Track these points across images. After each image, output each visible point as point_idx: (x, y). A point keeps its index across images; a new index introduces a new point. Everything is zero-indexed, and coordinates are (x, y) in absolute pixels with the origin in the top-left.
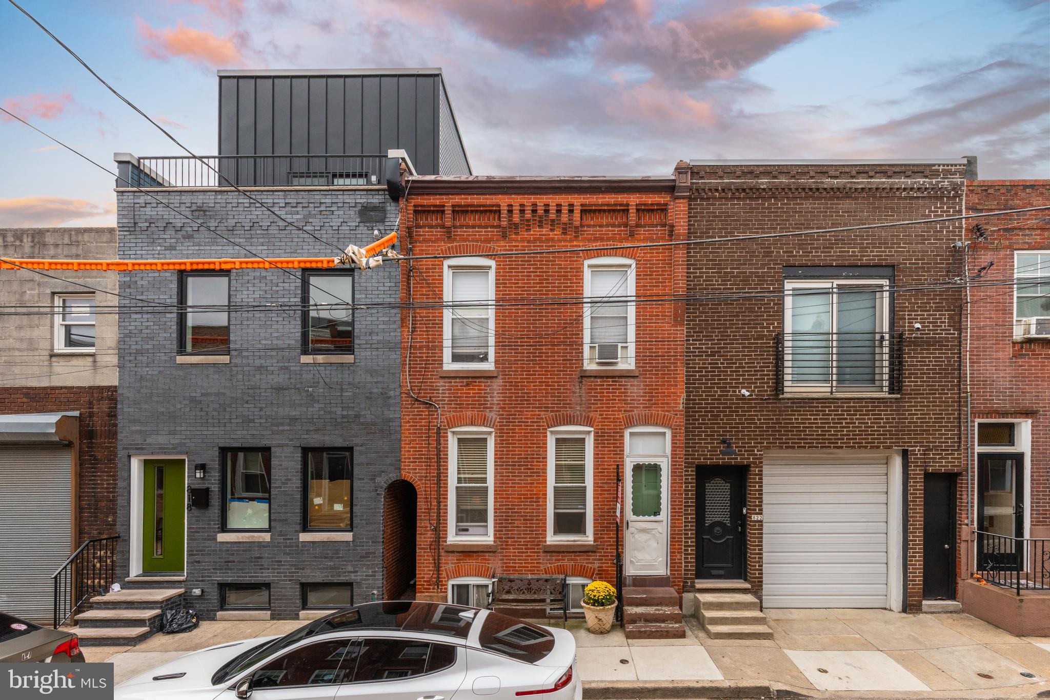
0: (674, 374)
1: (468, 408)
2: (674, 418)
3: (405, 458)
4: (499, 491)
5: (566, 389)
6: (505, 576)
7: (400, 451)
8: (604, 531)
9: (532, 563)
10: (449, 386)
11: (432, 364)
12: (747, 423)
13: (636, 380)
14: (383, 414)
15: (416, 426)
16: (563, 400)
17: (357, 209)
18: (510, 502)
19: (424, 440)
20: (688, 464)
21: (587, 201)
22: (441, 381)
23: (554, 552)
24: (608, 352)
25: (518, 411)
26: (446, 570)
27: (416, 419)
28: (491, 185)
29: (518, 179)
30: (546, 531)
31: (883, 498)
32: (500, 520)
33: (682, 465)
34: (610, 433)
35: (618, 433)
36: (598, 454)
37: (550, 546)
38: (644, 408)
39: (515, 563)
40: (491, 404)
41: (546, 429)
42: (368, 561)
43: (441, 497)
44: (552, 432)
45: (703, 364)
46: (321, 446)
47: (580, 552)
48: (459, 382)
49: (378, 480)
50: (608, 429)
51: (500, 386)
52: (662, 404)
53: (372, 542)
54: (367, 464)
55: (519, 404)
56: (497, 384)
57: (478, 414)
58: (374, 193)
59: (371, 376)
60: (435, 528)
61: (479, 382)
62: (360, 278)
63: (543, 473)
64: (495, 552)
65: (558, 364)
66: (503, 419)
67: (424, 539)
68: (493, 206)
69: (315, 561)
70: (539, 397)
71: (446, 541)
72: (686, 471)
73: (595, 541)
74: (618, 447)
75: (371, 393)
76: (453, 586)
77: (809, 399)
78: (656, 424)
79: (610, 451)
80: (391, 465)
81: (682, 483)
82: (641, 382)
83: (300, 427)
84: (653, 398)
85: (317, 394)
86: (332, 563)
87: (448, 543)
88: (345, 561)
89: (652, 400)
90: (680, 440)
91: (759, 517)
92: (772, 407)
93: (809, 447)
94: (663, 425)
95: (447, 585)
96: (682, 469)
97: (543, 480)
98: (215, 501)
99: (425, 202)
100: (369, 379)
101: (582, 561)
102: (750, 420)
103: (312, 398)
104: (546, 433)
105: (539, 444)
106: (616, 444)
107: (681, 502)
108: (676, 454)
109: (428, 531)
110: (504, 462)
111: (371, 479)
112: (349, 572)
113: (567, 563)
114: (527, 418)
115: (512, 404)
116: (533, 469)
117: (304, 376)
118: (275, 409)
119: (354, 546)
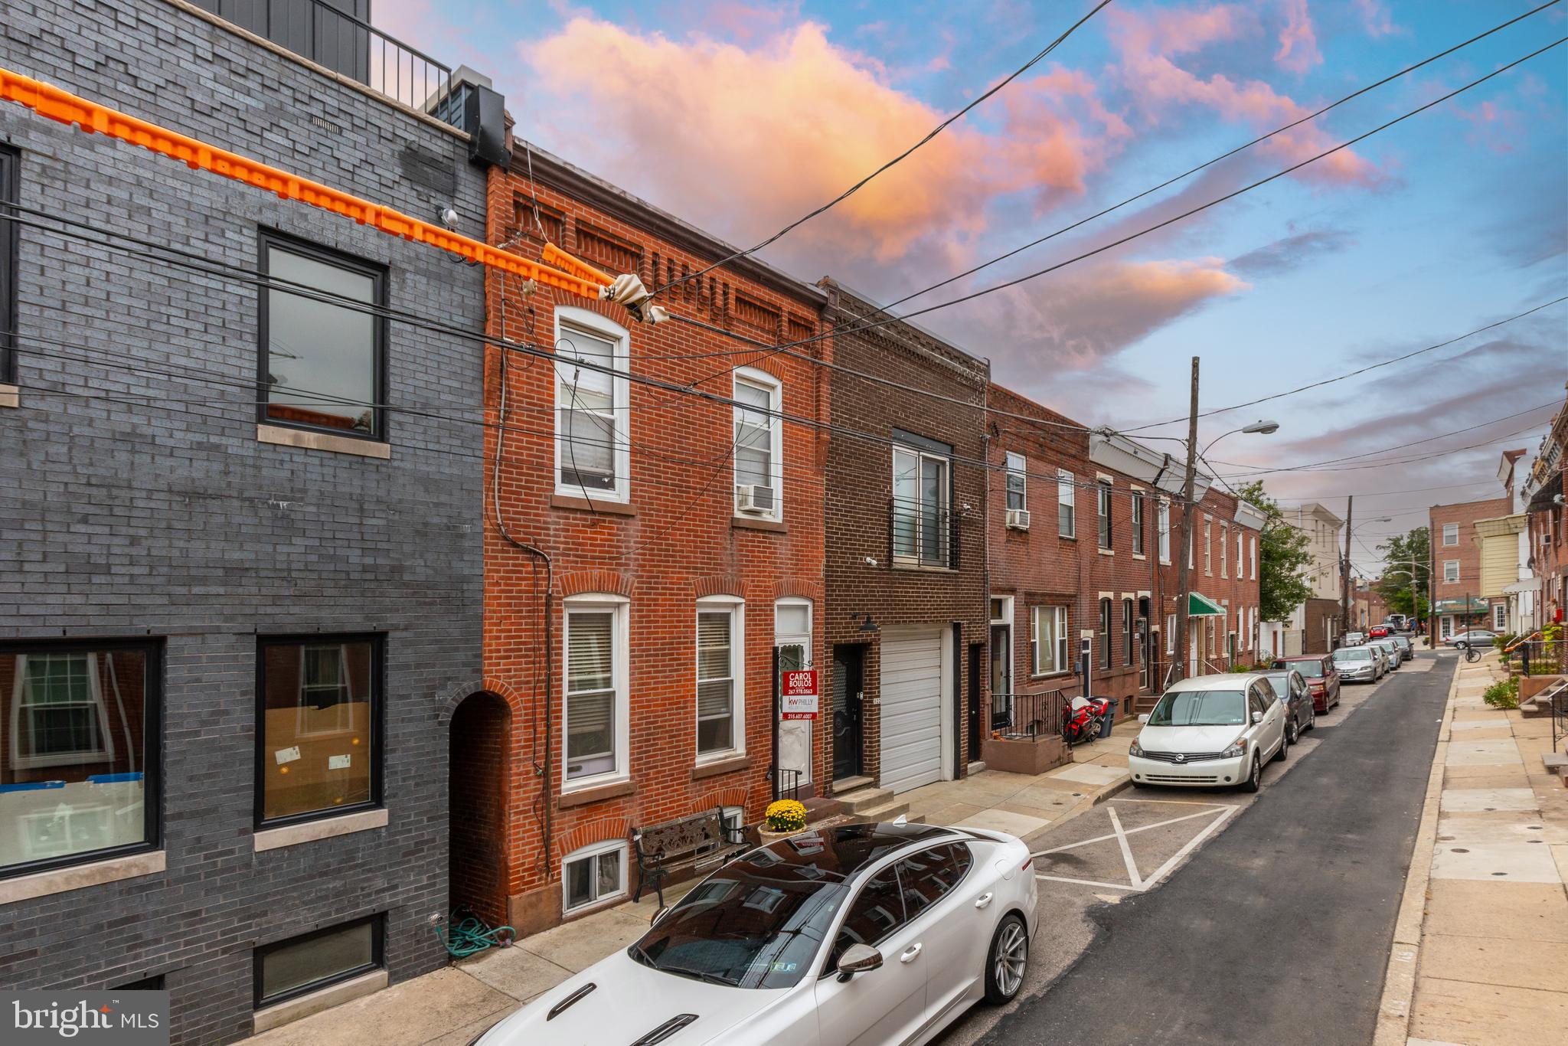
0: (816, 534)
1: (594, 563)
2: (815, 587)
3: (491, 651)
4: (638, 696)
5: (717, 544)
7: (482, 638)
8: (757, 737)
9: (679, 800)
10: (565, 524)
11: (537, 483)
12: (870, 596)
13: (783, 537)
14: (450, 567)
15: (511, 591)
16: (714, 558)
17: (397, 148)
18: (652, 712)
19: (524, 617)
20: (828, 645)
22: (554, 514)
23: (705, 777)
25: (662, 572)
26: (560, 840)
27: (510, 578)
30: (694, 750)
31: (937, 673)
33: (822, 646)
34: (761, 605)
35: (767, 605)
37: (700, 770)
38: (791, 574)
39: (658, 806)
40: (626, 559)
41: (695, 600)
42: (421, 858)
43: (552, 715)
45: (839, 524)
46: (310, 631)
47: (732, 772)
48: (580, 519)
49: (439, 695)
50: (757, 600)
51: (638, 531)
52: (806, 569)
53: (429, 819)
54: (418, 666)
55: (661, 561)
56: (634, 527)
57: (609, 574)
58: (433, 132)
59: (427, 490)
60: (543, 771)
61: (610, 522)
62: (401, 289)
63: (691, 664)
64: (631, 794)
65: (707, 506)
66: (643, 583)
68: (631, 244)
69: (294, 889)
70: (688, 552)
71: (559, 792)
72: (826, 652)
73: (748, 753)
74: (769, 625)
75: (426, 524)
77: (907, 571)
78: (799, 596)
79: (761, 630)
80: (464, 664)
81: (822, 668)
82: (789, 540)
83: (254, 590)
84: (798, 562)
85: (300, 516)
86: (338, 884)
87: (563, 794)
88: (369, 871)
89: (798, 565)
90: (819, 615)
91: (878, 701)
92: (886, 579)
93: (908, 622)
94: (805, 596)
95: (560, 867)
96: (822, 650)
97: (691, 674)
100: (421, 496)
101: (733, 783)
102: (872, 591)
103: (287, 524)
104: (694, 606)
105: (687, 622)
106: (767, 620)
108: (816, 633)
109: (530, 779)
110: (643, 651)
111: (425, 696)
112: (378, 892)
113: (718, 790)
114: (672, 583)
115: (653, 561)
116: (681, 659)
117: (264, 472)
118: (181, 544)
119: (392, 835)
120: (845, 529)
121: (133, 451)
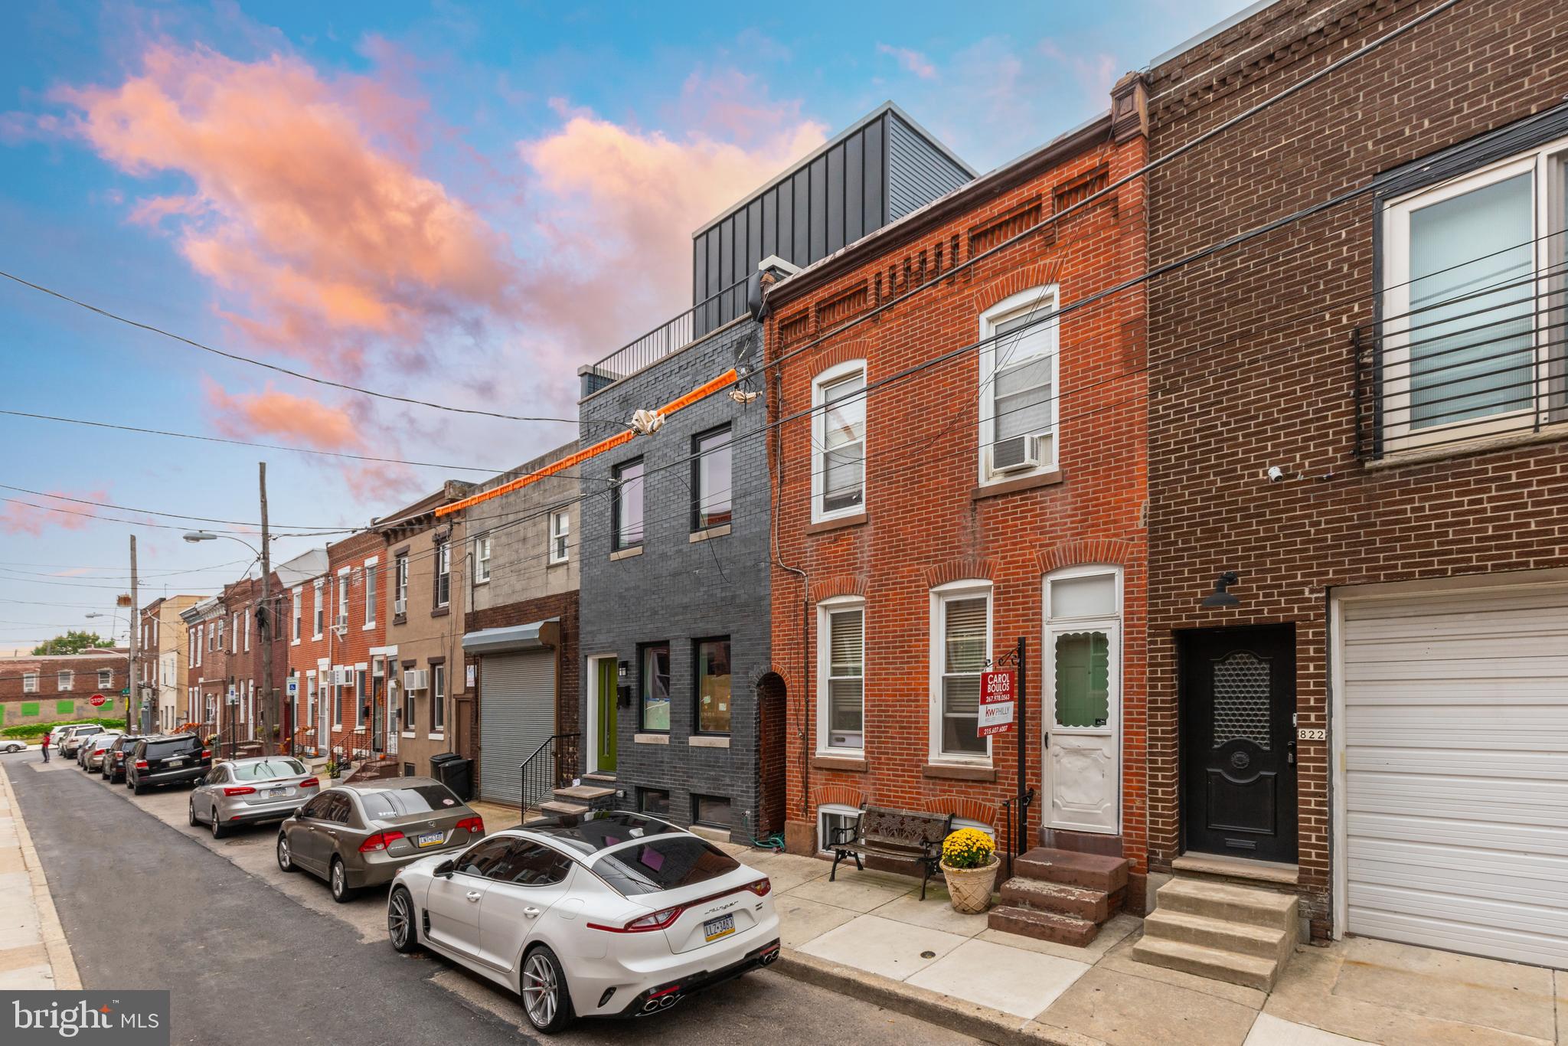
0: (1128, 465)
1: (836, 572)
2: (1127, 545)
3: (775, 645)
4: (871, 685)
5: (954, 525)
6: (875, 808)
7: (771, 636)
8: (1007, 748)
9: (910, 793)
10: (816, 546)
11: (800, 520)
12: (1285, 536)
13: (1059, 490)
14: (755, 592)
15: (785, 602)
16: (950, 542)
17: (733, 348)
18: (883, 701)
19: (793, 620)
20: (1157, 630)
21: (977, 221)
22: (810, 540)
23: (940, 778)
24: (1008, 452)
25: (892, 568)
26: (814, 791)
27: (784, 593)
30: (927, 745)
32: (871, 727)
33: (1143, 632)
34: (1018, 586)
35: (1029, 584)
36: (999, 623)
37: (931, 768)
38: (1073, 535)
39: (890, 791)
40: (861, 563)
41: (927, 590)
42: (743, 773)
43: (809, 694)
44: (940, 594)
45: (1184, 434)
46: (705, 636)
47: (973, 781)
48: (827, 538)
49: (751, 673)
50: (1014, 580)
51: (871, 535)
52: (1105, 523)
54: (741, 655)
55: (893, 557)
56: (868, 533)
57: (846, 579)
59: (746, 546)
60: (803, 735)
61: (848, 534)
62: (736, 430)
63: (923, 657)
64: (866, 772)
65: (943, 488)
66: (875, 581)
67: (793, 749)
68: (857, 285)
69: (701, 770)
70: (918, 542)
71: (817, 754)
72: (1151, 643)
73: (995, 764)
74: (1029, 609)
75: (745, 567)
76: (824, 815)
77: (1454, 457)
78: (1095, 562)
79: (1017, 616)
80: (762, 654)
81: (1143, 666)
82: (1067, 491)
83: (690, 616)
84: (1088, 517)
85: (702, 576)
86: (714, 773)
87: (818, 756)
88: (724, 771)
89: (1086, 520)
90: (1138, 586)
91: (1316, 734)
92: (1347, 493)
93: (1455, 571)
94: (1107, 561)
95: (816, 812)
96: (1143, 639)
97: (923, 667)
98: (634, 701)
99: (790, 312)
100: (743, 551)
101: (976, 795)
102: (1292, 527)
103: (699, 582)
104: (928, 596)
105: (919, 613)
106: (1027, 603)
107: (1144, 700)
108: (1132, 613)
109: (797, 739)
110: (876, 643)
111: (745, 673)
112: (726, 785)
113: (956, 796)
115: (885, 558)
116: (911, 652)
117: (692, 557)
118: (672, 598)
119: (732, 754)
120: (1201, 438)
121: (663, 561)
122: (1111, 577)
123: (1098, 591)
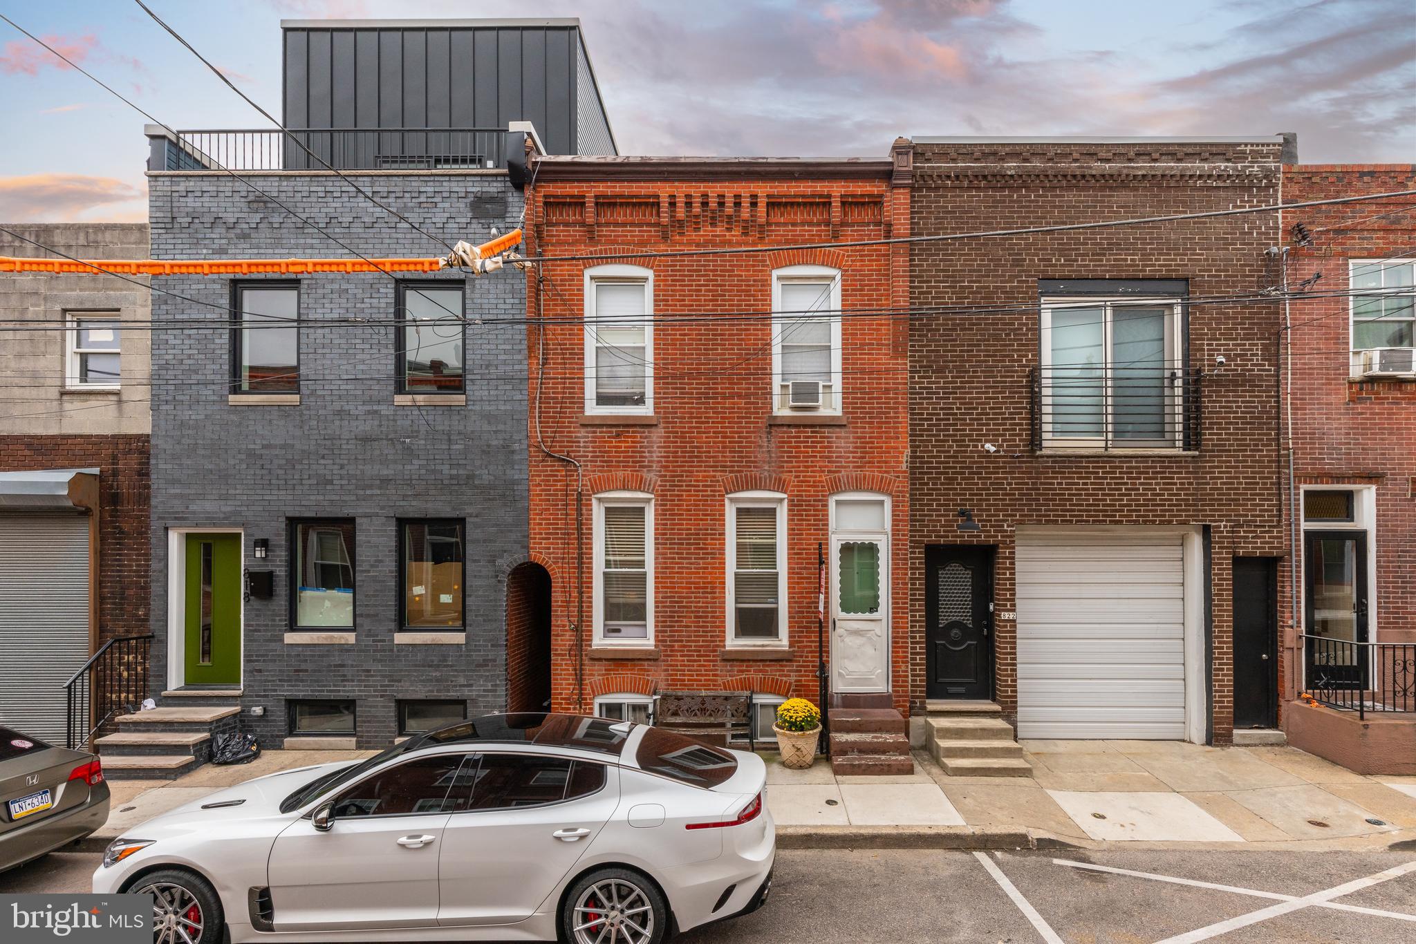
0: (894, 423)
1: (619, 467)
2: (895, 481)
3: (535, 534)
4: (662, 578)
5: (750, 442)
6: (670, 692)
7: (529, 524)
8: (802, 632)
9: (706, 675)
10: (593, 437)
11: (570, 408)
12: (994, 489)
13: (843, 430)
14: (505, 474)
15: (550, 490)
16: (746, 457)
17: (468, 200)
18: (676, 592)
19: (560, 510)
20: (915, 544)
21: (775, 191)
22: (582, 430)
23: (737, 660)
24: (805, 393)
25: (686, 471)
26: (591, 683)
27: (549, 481)
28: (647, 169)
29: (683, 161)
30: (724, 632)
31: (1177, 591)
32: (662, 617)
33: (906, 545)
34: (810, 501)
35: (819, 501)
36: (793, 530)
37: (728, 652)
38: (854, 467)
39: (684, 675)
40: (649, 462)
41: (723, 496)
42: (485, 671)
43: (584, 586)
44: (731, 500)
45: (933, 409)
46: (422, 516)
47: (771, 661)
48: (606, 432)
49: (499, 562)
50: (806, 496)
51: (661, 437)
52: (878, 462)
53: (492, 646)
54: (485, 541)
55: (686, 462)
56: (657, 435)
57: (632, 475)
58: (490, 179)
59: (489, 423)
60: (576, 627)
61: (633, 432)
62: (472, 292)
63: (720, 554)
64: (655, 660)
65: (738, 408)
66: (666, 481)
67: (561, 641)
68: (649, 197)
69: (415, 671)
70: (714, 452)
71: (590, 646)
72: (911, 553)
73: (791, 646)
74: (819, 520)
75: (489, 446)
76: (600, 704)
77: (1076, 457)
78: (871, 490)
79: (809, 525)
80: (515, 542)
81: (906, 569)
82: (850, 433)
83: (394, 492)
84: (866, 454)
85: (416, 447)
86: (438, 674)
87: (594, 648)
88: (456, 670)
89: (865, 457)
90: (902, 511)
91: (1011, 616)
92: (1026, 468)
93: (1077, 521)
94: (880, 491)
95: (592, 703)
96: (906, 550)
97: (720, 563)
98: (281, 589)
99: (559, 191)
100: (486, 427)
101: (773, 672)
102: (997, 484)
103: (409, 453)
104: (723, 501)
105: (715, 515)
106: (818, 515)
107: (907, 594)
108: (898, 530)
109: (566, 631)
110: (667, 539)
111: (489, 561)
112: (460, 686)
113: (754, 675)
114: (698, 481)
115: (677, 462)
116: (707, 549)
117: (399, 423)
118: (361, 467)
119: (468, 650)
120: (944, 414)
121: (341, 420)
122: (881, 503)
123: (872, 512)
